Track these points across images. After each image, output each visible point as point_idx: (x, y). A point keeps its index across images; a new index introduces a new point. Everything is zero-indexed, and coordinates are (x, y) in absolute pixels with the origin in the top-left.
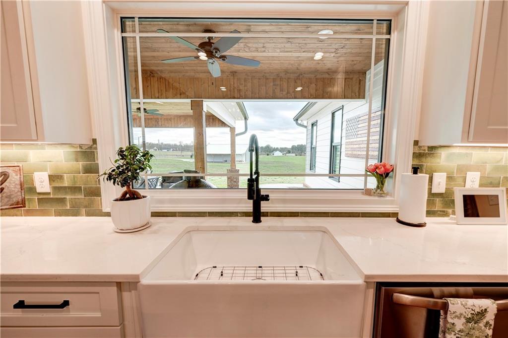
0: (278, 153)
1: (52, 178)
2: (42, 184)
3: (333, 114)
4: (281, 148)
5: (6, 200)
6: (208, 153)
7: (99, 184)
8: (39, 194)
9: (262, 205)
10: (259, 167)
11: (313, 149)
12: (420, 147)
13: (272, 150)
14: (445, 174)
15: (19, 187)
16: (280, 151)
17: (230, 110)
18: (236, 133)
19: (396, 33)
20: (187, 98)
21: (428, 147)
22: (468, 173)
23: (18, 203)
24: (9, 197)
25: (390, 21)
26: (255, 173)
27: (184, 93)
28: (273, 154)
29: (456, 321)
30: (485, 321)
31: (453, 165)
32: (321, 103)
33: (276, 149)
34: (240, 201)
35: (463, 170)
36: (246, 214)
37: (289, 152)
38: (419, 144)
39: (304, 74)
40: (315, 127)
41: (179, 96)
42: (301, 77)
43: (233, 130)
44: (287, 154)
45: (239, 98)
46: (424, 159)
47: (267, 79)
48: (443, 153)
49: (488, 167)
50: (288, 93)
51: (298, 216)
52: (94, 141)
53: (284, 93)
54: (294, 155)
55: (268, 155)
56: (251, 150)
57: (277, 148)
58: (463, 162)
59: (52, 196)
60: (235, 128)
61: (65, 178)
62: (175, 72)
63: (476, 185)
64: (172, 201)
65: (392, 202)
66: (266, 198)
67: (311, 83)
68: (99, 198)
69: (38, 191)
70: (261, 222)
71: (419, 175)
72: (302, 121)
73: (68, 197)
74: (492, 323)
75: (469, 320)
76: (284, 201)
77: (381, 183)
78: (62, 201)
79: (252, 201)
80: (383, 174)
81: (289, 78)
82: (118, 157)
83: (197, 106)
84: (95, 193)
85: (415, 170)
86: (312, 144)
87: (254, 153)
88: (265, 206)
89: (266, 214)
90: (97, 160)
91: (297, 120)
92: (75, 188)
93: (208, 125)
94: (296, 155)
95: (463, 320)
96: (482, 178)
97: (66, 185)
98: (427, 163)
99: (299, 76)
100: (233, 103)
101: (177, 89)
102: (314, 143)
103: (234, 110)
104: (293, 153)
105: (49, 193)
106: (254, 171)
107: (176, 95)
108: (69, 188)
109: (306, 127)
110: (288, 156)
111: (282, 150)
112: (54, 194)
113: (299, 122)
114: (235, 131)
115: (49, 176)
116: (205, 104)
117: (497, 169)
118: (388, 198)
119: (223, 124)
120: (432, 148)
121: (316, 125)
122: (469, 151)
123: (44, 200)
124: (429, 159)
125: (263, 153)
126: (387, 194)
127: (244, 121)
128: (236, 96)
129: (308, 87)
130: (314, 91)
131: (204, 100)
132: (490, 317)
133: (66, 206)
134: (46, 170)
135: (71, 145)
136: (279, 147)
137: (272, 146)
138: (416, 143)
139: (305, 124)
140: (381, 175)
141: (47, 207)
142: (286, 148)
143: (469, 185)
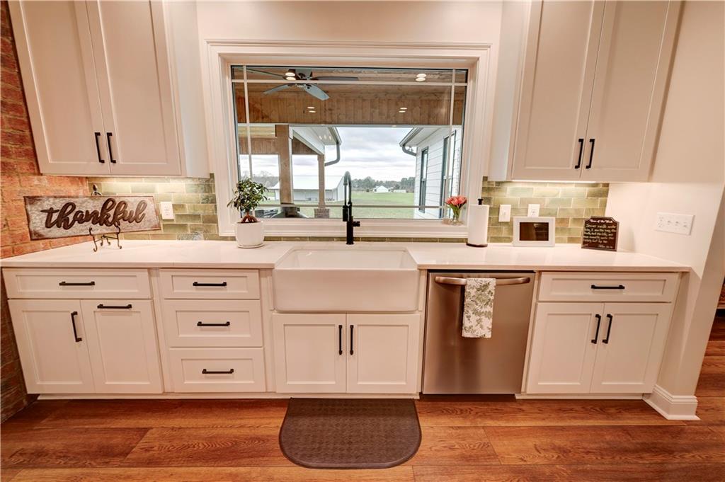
0: (381, 189)
1: (176, 207)
2: (168, 213)
3: (446, 140)
4: (386, 182)
5: (148, 223)
6: (295, 187)
7: (216, 212)
8: (164, 220)
9: (354, 232)
10: (352, 198)
11: (423, 183)
12: (489, 182)
13: (373, 184)
14: (510, 206)
15: (154, 213)
16: (385, 186)
17: (320, 137)
18: (325, 162)
19: (472, 82)
20: (270, 121)
21: (496, 182)
22: (530, 205)
23: (156, 226)
24: (149, 221)
25: (467, 70)
26: (349, 203)
27: (267, 117)
28: (375, 190)
29: (471, 290)
30: (488, 290)
31: (517, 198)
32: (427, 129)
33: (380, 184)
34: (336, 228)
35: (526, 202)
36: (341, 239)
37: (397, 188)
38: (489, 180)
39: (407, 94)
40: (426, 155)
41: (261, 119)
42: (403, 98)
43: (321, 157)
44: (395, 191)
45: (331, 123)
46: (492, 193)
47: (364, 100)
48: (509, 188)
49: (547, 200)
50: (388, 117)
51: (385, 241)
52: (212, 175)
53: (384, 117)
54: (404, 191)
55: (368, 191)
56: (345, 184)
57: (381, 182)
58: (525, 196)
59: (175, 223)
60: (324, 155)
61: (187, 207)
62: (256, 92)
63: (537, 214)
64: (278, 228)
65: (465, 230)
66: (358, 224)
67: (415, 106)
68: (216, 225)
69: (163, 218)
70: (353, 244)
71: (483, 205)
72: (410, 147)
73: (189, 223)
74: (493, 292)
75: (478, 290)
76: (374, 228)
77: (457, 213)
78: (183, 227)
79: (346, 223)
80: (458, 206)
81: (389, 100)
82: (237, 190)
83: (282, 132)
84: (212, 220)
85: (480, 202)
86: (422, 178)
87: (348, 187)
88: (357, 232)
89: (358, 239)
90: (215, 191)
91: (404, 145)
92: (195, 216)
93: (295, 152)
94: (407, 192)
95: (475, 290)
96: (541, 210)
97: (188, 213)
98: (496, 196)
99: (401, 97)
100: (324, 128)
101: (258, 111)
102: (424, 177)
103: (325, 137)
104: (402, 189)
105: (173, 220)
106: (347, 202)
107: (257, 118)
108: (189, 215)
109: (415, 155)
110: (396, 193)
111: (388, 184)
112: (177, 221)
113: (407, 148)
114: (324, 160)
115: (174, 205)
116: (291, 129)
117: (554, 201)
118: (462, 226)
119: (309, 151)
120: (499, 183)
121: (427, 153)
122: (531, 186)
123: (169, 225)
124: (496, 193)
125: (361, 188)
126: (462, 223)
127: (336, 146)
128: (328, 120)
129: (412, 110)
130: (419, 115)
131: (290, 124)
132: (492, 288)
133: (187, 231)
134: (170, 200)
135: (193, 179)
136: (384, 180)
137: (373, 179)
138: (485, 179)
139: (415, 151)
140: (456, 206)
141: (170, 232)
142: (393, 182)
143: (530, 214)
